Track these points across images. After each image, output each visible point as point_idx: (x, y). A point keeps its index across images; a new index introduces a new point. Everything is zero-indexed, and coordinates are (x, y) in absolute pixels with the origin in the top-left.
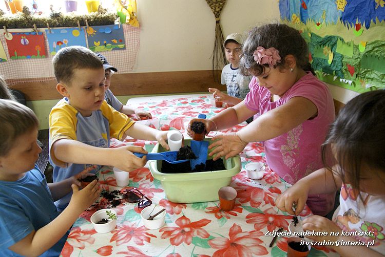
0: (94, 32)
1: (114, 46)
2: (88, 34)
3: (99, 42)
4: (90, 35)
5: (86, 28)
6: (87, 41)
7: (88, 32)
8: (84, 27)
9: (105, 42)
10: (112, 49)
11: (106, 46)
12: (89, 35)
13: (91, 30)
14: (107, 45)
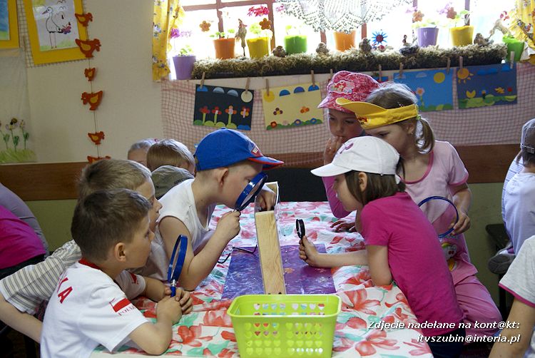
0: (469, 76)
1: (498, 99)
2: (458, 79)
3: (474, 92)
4: (463, 80)
5: (458, 70)
6: (455, 90)
7: (459, 76)
8: (455, 68)
9: (484, 92)
10: (494, 102)
11: (484, 98)
12: (459, 81)
13: (465, 73)
14: (487, 96)
